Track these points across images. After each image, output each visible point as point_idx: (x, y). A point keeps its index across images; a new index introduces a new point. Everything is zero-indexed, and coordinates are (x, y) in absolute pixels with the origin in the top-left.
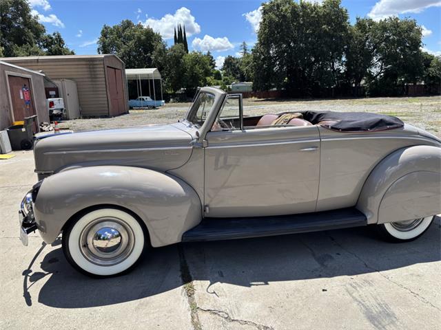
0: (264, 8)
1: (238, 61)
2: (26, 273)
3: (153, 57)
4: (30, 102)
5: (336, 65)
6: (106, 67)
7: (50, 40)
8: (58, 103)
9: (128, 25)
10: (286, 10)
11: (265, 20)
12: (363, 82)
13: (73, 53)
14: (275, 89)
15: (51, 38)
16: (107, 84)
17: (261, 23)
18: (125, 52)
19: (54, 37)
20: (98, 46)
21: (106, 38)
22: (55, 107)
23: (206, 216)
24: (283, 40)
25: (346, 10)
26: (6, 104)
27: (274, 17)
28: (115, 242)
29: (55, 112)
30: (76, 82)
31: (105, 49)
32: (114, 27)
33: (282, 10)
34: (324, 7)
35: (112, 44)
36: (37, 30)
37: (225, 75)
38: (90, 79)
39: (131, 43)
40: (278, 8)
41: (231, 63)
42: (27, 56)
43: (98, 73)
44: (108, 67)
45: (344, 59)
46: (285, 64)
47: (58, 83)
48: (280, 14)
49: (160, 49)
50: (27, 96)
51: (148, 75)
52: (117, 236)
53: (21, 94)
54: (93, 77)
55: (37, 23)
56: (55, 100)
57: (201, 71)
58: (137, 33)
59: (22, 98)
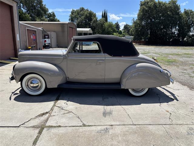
0: (141, 3)
1: (130, 26)
2: (13, 93)
3: (91, 24)
4: (35, 40)
5: (174, 30)
6: (68, 27)
7: (50, 15)
8: (48, 41)
9: (82, 9)
10: (151, 4)
11: (141, 9)
12: (185, 39)
13: (59, 21)
14: (143, 40)
15: (51, 14)
16: (68, 34)
17: (139, 10)
18: (80, 21)
19: (52, 14)
20: (69, 18)
21: (73, 15)
22: (47, 42)
23: (68, 81)
24: (149, 18)
25: (179, 5)
26: (26, 40)
27: (145, 7)
28: (37, 85)
29: (46, 44)
30: (57, 33)
31: (72, 19)
32: (76, 10)
33: (149, 4)
34: (169, 3)
35: (75, 17)
36: (45, 10)
37: (123, 33)
38: (62, 32)
39: (83, 17)
40: (147, 4)
41: (127, 27)
42: (40, 21)
43: (65, 29)
44: (69, 27)
45: (177, 28)
46: (149, 29)
47: (49, 33)
48: (148, 6)
49: (95, 20)
50: (34, 38)
51: (87, 31)
52: (38, 83)
53: (32, 37)
54: (63, 31)
55: (45, 8)
56: (47, 40)
57: (112, 30)
58: (85, 13)
59: (32, 38)
